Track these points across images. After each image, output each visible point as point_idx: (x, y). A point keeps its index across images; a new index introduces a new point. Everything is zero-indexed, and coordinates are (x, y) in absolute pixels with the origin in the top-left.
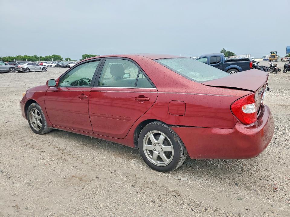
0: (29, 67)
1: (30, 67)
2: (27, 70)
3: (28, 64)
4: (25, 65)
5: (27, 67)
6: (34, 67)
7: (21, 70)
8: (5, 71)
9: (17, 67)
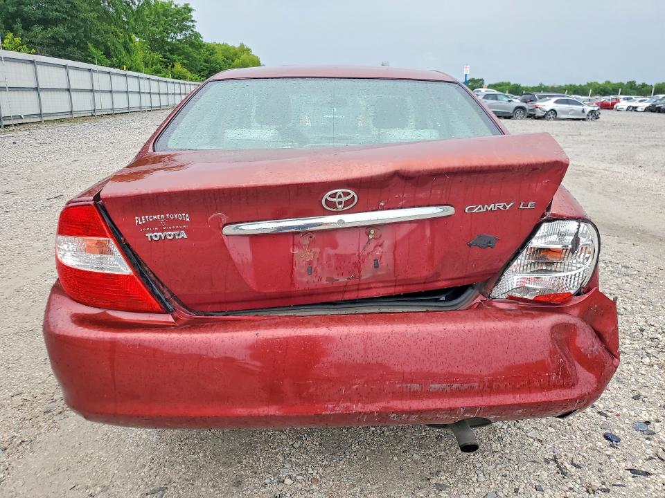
0: (556, 109)
1: (558, 107)
2: (552, 116)
3: (557, 102)
4: (548, 104)
5: (553, 108)
6: (568, 109)
7: (539, 113)
8: (507, 115)
9: (531, 108)
